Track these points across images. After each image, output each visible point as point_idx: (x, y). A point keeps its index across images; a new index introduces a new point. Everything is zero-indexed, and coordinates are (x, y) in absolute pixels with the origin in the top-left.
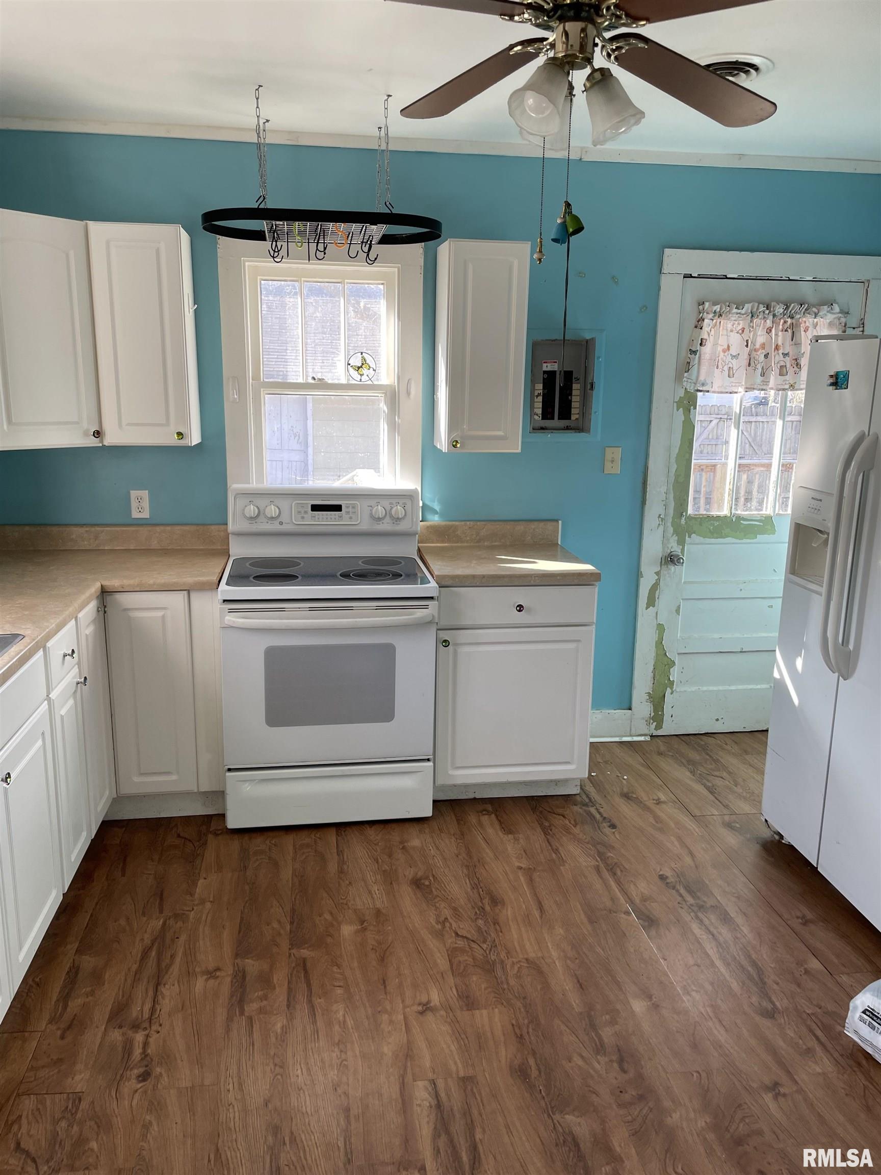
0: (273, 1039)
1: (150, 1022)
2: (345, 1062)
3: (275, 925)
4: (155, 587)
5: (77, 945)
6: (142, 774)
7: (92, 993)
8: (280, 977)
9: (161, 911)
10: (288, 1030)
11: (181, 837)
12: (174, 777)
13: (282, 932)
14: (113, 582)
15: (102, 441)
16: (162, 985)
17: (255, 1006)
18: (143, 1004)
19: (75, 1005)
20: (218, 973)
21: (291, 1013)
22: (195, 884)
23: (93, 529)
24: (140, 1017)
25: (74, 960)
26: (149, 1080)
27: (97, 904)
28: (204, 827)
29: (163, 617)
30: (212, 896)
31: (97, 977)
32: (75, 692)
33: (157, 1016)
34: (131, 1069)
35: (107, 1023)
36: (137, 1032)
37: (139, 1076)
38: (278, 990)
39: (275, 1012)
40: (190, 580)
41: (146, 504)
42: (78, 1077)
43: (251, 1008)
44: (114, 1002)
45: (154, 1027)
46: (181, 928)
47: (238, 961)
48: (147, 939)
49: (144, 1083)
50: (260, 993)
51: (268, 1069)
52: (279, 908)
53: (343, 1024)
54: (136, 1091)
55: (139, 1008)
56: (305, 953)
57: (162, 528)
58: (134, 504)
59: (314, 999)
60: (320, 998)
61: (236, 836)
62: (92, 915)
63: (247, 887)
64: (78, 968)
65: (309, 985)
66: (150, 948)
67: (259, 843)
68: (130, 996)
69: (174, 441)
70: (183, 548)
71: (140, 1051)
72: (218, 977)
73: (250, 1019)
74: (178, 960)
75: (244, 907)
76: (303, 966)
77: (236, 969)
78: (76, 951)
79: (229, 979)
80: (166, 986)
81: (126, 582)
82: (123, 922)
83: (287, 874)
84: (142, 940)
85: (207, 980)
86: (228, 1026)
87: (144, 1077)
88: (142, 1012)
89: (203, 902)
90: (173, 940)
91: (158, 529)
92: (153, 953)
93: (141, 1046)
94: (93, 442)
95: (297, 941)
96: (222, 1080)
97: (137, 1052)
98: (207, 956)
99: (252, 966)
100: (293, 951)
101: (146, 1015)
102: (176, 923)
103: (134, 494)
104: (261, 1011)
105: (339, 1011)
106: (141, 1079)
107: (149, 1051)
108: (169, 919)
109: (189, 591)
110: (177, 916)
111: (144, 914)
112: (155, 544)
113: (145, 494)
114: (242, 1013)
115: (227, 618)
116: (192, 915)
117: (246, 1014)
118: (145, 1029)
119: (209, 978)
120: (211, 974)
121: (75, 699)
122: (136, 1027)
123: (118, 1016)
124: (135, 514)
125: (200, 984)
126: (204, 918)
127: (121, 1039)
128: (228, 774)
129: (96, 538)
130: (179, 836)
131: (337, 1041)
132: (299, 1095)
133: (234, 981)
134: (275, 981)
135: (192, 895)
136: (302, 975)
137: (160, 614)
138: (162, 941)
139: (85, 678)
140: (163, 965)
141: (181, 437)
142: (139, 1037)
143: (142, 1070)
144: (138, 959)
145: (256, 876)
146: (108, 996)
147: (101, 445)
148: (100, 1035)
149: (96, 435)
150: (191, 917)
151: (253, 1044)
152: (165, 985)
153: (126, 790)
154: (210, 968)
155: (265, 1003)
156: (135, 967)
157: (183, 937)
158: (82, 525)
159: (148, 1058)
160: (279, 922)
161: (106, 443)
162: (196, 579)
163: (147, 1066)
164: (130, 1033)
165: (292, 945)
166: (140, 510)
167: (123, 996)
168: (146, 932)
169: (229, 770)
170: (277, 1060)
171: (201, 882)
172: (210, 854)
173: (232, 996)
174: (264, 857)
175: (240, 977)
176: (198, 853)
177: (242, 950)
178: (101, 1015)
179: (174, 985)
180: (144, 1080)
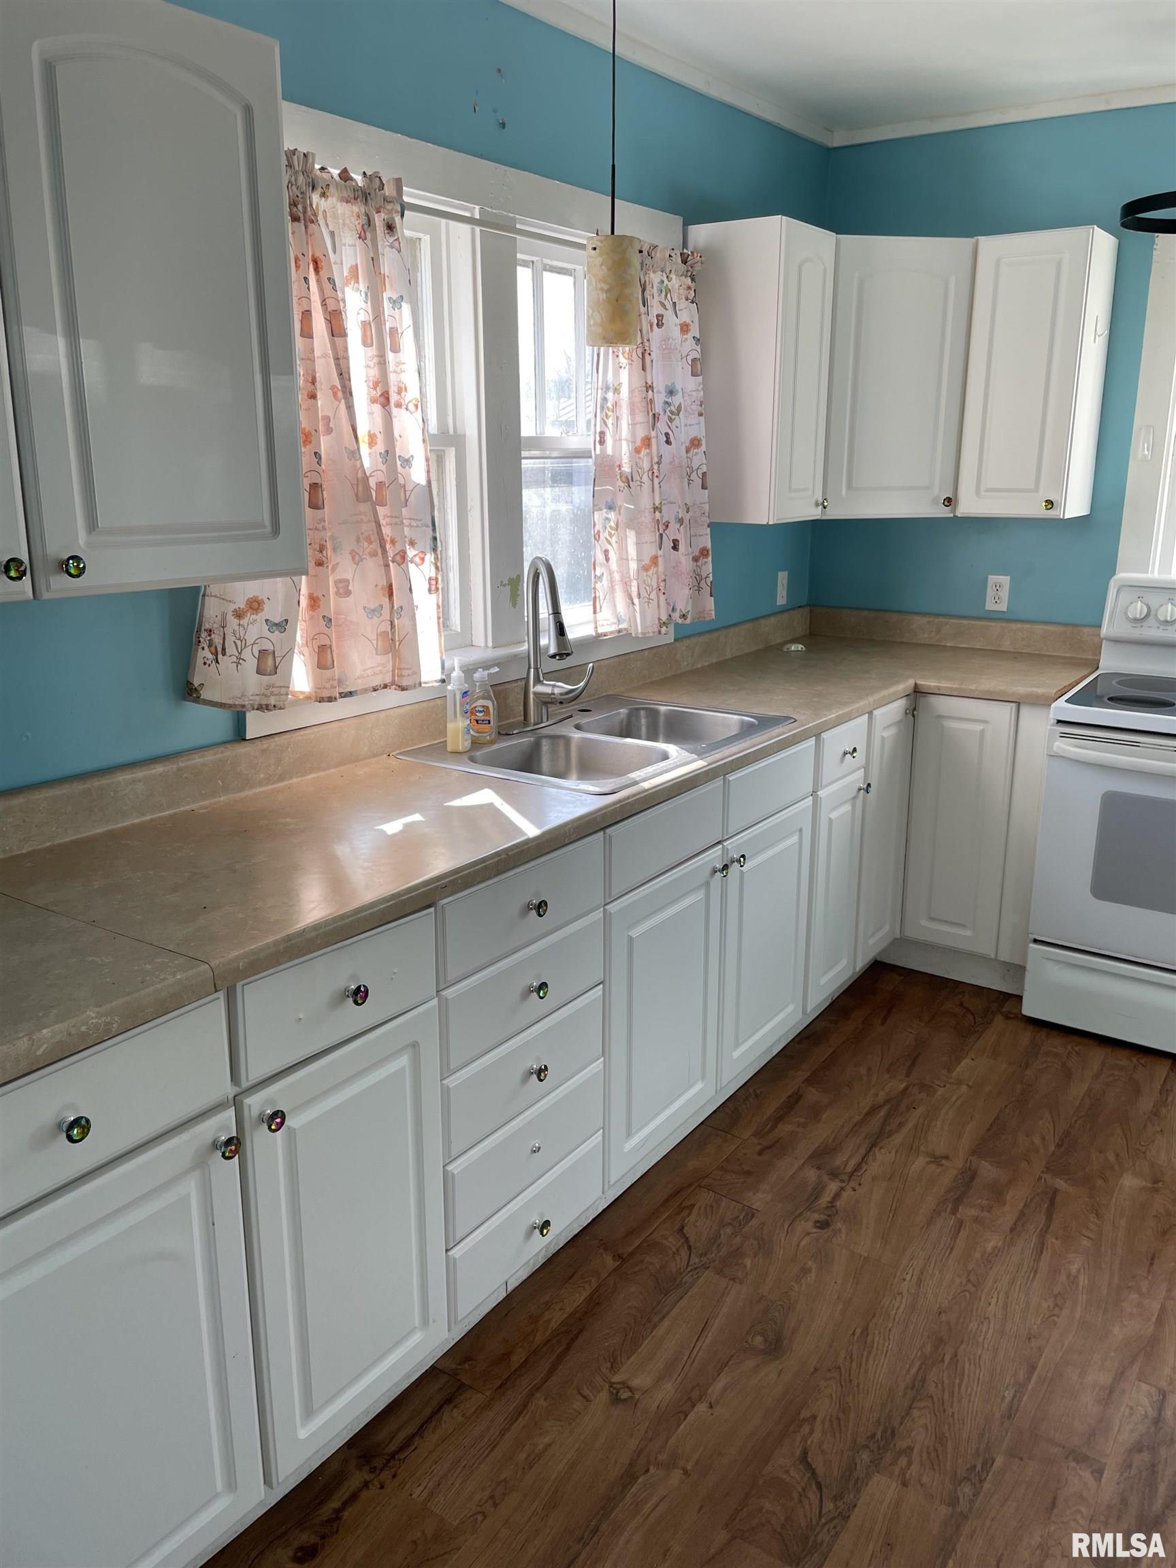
0: (978, 1255)
1: (850, 1177)
2: (1055, 1318)
3: (1037, 1141)
4: (976, 693)
5: (809, 1073)
6: (932, 919)
7: (804, 1126)
8: (1017, 1197)
9: (908, 1075)
10: (1000, 1253)
11: (964, 1007)
12: (968, 933)
13: (1042, 1151)
14: (928, 683)
15: (954, 511)
16: (878, 1148)
17: (973, 1212)
18: (850, 1157)
19: (784, 1129)
20: (944, 1162)
21: (1012, 1239)
22: (958, 1061)
23: (937, 620)
24: (842, 1168)
25: (799, 1087)
26: (826, 1230)
27: (844, 1042)
28: (996, 1004)
29: (983, 731)
30: (972, 1080)
31: (815, 1113)
32: (855, 798)
33: (860, 1174)
34: (814, 1212)
35: (808, 1159)
36: (833, 1180)
37: (818, 1222)
38: (1007, 1208)
39: (993, 1229)
40: (1021, 690)
41: (1005, 593)
42: (760, 1195)
43: (967, 1212)
44: (822, 1143)
45: (852, 1184)
46: (922, 1099)
47: (973, 1158)
48: (882, 1096)
49: (819, 1230)
50: (985, 1202)
51: (958, 1281)
52: (1049, 1123)
53: (1073, 1280)
54: (809, 1234)
55: (846, 1158)
56: (1060, 1183)
57: (1019, 626)
58: (990, 592)
59: (1048, 1236)
60: (1056, 1239)
61: (1031, 1027)
62: (834, 1052)
63: (1019, 1086)
64: (801, 1096)
65: (1049, 1218)
66: (881, 1106)
67: (1057, 1044)
68: (840, 1144)
69: (1039, 511)
70: (1043, 653)
71: (829, 1199)
72: (942, 1165)
73: (960, 1224)
74: (905, 1130)
75: (1006, 1106)
76: (1052, 1198)
77: (968, 1165)
78: (806, 1080)
79: (954, 1172)
80: (882, 1150)
81: (944, 684)
82: (863, 1070)
83: (1077, 1091)
84: (876, 1095)
85: (928, 1163)
86: (932, 1217)
87: (823, 1225)
88: (847, 1163)
89: (959, 1082)
90: (908, 1109)
91: (1014, 626)
92: (882, 1113)
93: (832, 1195)
94: (943, 512)
95: (1055, 1167)
96: (902, 1267)
97: (825, 1199)
98: (939, 1139)
99: (988, 1171)
100: (1044, 1176)
101: (849, 1169)
102: (919, 1093)
103: (993, 579)
104: (976, 1220)
105: (1076, 1264)
106: (818, 1224)
107: (838, 1204)
108: (914, 1086)
109: (1018, 704)
110: (923, 1087)
111: (888, 1071)
112: (1007, 645)
113: (1005, 580)
114: (954, 1211)
115: (1057, 743)
116: (941, 1091)
117: (958, 1216)
118: (842, 1181)
119: (932, 1162)
120: (937, 1159)
121: (854, 806)
122: (834, 1175)
123: (821, 1156)
124: (990, 606)
125: (919, 1163)
126: (954, 1098)
127: (814, 1179)
128: (1032, 945)
129: (938, 631)
130: (961, 1004)
131: (1056, 1292)
132: (983, 1323)
133: (960, 1176)
134: (1008, 1198)
135: (949, 1071)
136: (1046, 1206)
137: (979, 727)
138: (896, 1106)
139: (869, 785)
140: (888, 1128)
141: (1049, 506)
142: (833, 1186)
143: (823, 1217)
144: (864, 1112)
145: (1037, 1078)
146: (820, 1133)
147: (952, 515)
148: (796, 1166)
149: (946, 503)
150: (939, 1093)
151: (952, 1249)
152: (881, 1148)
153: (911, 933)
154: (938, 1153)
155: (985, 1214)
156: (857, 1118)
157: (921, 1109)
158: (924, 614)
159: (834, 1209)
160: (1043, 1139)
161: (959, 514)
162: (1030, 689)
163: (829, 1216)
164: (826, 1178)
165: (1048, 1169)
166: (997, 600)
167: (834, 1140)
168: (883, 1089)
169: (1036, 941)
170: (972, 1277)
171: (966, 1062)
172: (989, 1037)
173: (949, 1191)
174: (1056, 1061)
175: (968, 1177)
176: (977, 1029)
177: (981, 1149)
178: (804, 1149)
179: (890, 1153)
180: (821, 1228)
